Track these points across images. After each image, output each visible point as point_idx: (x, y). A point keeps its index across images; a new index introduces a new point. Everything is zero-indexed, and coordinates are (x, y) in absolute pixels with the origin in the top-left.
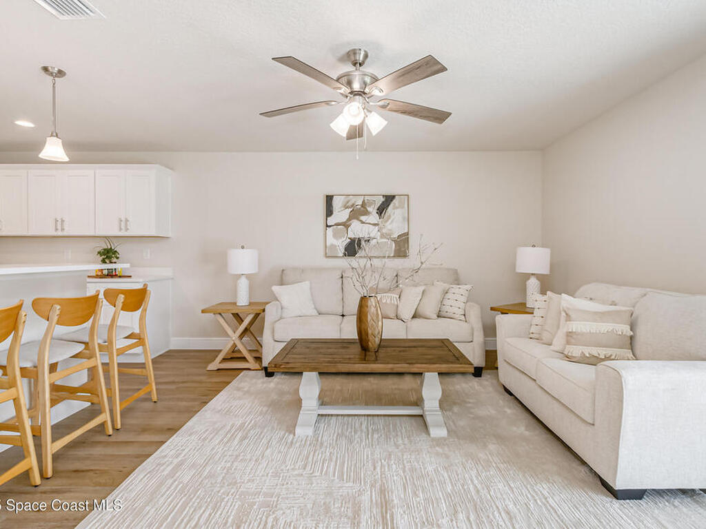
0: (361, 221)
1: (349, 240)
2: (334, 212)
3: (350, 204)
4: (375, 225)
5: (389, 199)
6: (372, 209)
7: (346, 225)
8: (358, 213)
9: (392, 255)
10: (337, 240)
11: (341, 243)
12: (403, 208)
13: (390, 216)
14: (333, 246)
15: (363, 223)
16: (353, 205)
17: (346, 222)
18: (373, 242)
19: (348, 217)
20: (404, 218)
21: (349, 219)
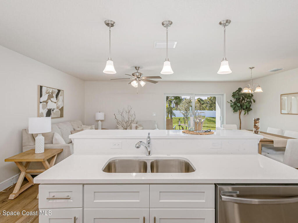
0: (51, 101)
1: (47, 110)
2: (43, 95)
3: (48, 92)
4: (55, 103)
5: (59, 91)
6: (54, 95)
7: (46, 102)
8: (50, 97)
9: (59, 117)
10: (44, 110)
11: (45, 112)
12: (62, 96)
13: (59, 99)
14: (42, 113)
15: (52, 101)
16: (49, 92)
17: (46, 101)
18: (55, 111)
19: (47, 98)
20: (62, 100)
21: (48, 100)
